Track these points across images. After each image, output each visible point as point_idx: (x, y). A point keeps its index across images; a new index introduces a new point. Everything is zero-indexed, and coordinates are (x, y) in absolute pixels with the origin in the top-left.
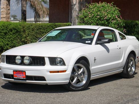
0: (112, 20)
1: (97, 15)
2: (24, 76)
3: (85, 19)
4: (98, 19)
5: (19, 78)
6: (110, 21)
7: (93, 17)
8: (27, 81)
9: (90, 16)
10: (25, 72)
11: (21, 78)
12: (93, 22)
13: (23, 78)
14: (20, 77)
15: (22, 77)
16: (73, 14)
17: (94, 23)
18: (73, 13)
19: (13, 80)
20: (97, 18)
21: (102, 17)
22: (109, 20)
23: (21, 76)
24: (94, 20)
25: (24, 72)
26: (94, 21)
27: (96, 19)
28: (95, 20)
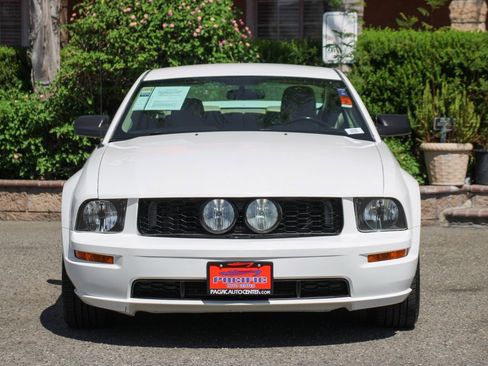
0: (221, 39)
1: (163, 21)
2: (265, 280)
3: (113, 34)
4: (166, 33)
5: (237, 292)
6: (214, 41)
7: (145, 27)
8: (273, 302)
9: (132, 24)
10: (271, 264)
11: (247, 292)
12: (148, 47)
13: (256, 292)
14: (242, 286)
15: (252, 286)
16: (39, 12)
17: (150, 50)
18: (38, 7)
19: (200, 303)
20: (162, 32)
21: (185, 28)
22: (209, 39)
23: (248, 285)
24: (150, 38)
25: (263, 264)
26: (149, 44)
27: (160, 33)
28: (156, 37)
